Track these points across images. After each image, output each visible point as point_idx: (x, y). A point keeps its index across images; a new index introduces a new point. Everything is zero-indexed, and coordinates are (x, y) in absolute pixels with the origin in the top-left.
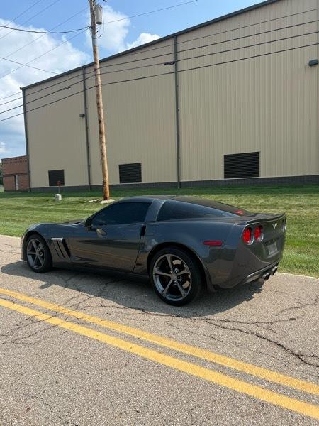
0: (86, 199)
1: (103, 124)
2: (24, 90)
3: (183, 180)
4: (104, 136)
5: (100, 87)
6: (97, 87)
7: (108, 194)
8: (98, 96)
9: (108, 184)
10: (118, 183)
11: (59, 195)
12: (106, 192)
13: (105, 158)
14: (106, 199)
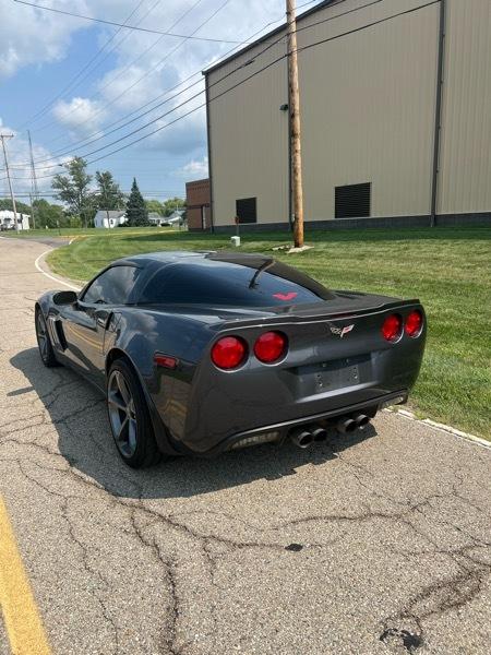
0: (270, 244)
1: (298, 120)
2: (207, 74)
3: (442, 211)
4: (298, 141)
5: (295, 55)
6: (290, 55)
7: (301, 238)
8: (290, 71)
9: (301, 220)
10: (333, 218)
11: (237, 238)
12: (298, 234)
13: (299, 178)
14: (297, 245)
